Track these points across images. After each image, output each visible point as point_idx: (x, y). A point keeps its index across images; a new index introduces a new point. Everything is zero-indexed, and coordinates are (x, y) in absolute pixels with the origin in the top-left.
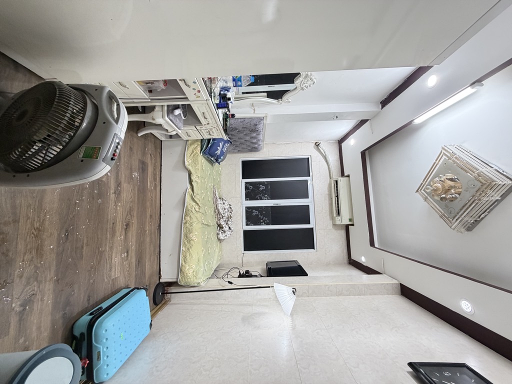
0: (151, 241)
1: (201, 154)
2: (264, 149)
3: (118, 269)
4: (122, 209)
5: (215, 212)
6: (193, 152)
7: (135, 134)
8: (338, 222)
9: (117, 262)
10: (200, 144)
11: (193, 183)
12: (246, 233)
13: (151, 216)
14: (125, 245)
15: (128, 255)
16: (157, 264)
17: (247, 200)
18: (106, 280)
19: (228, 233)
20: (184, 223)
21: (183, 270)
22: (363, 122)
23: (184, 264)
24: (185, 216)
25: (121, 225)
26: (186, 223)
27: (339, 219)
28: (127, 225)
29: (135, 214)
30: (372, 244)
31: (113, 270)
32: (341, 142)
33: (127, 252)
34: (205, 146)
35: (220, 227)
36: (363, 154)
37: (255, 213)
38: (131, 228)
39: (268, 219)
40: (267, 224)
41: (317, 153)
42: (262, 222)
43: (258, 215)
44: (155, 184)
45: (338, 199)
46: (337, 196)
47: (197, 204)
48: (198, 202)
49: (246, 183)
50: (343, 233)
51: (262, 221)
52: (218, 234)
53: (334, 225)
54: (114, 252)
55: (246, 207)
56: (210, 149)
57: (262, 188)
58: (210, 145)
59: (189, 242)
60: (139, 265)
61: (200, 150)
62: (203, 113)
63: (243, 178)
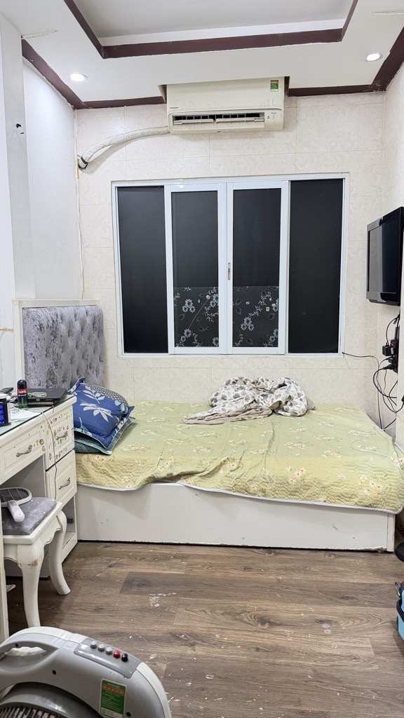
0: (303, 570)
1: (109, 452)
2: (98, 299)
3: (355, 642)
4: (228, 632)
5: (243, 420)
6: (104, 472)
7: (66, 600)
8: (279, 118)
9: (340, 644)
10: (85, 456)
11: (175, 474)
12: (296, 346)
13: (246, 569)
14: (305, 628)
15: (329, 622)
16: (352, 557)
17: (217, 342)
18: (375, 667)
19: (292, 390)
20: (265, 496)
21: (371, 502)
22: (28, 52)
23: (356, 500)
24: (249, 493)
25: (261, 635)
26: (264, 491)
27: (271, 116)
28: (263, 620)
29: (240, 603)
30: (334, 36)
31: (355, 652)
32: (76, 104)
33: (322, 622)
34: (92, 445)
35: (277, 409)
36: (109, 52)
37: (247, 324)
38: (270, 613)
39: (264, 294)
40: (276, 296)
41: (105, 166)
42: (271, 308)
43: (254, 319)
44: (176, 557)
45: (219, 116)
46: (212, 117)
47: (221, 465)
48: (219, 463)
49: (177, 343)
50: (305, 103)
51: (268, 309)
52: (294, 415)
53: (285, 126)
54: (318, 650)
55: (234, 345)
56: (99, 434)
57: (188, 306)
58: (90, 434)
59: (307, 487)
60: (352, 598)
61: (101, 457)
62: (18, 455)
63: (164, 349)
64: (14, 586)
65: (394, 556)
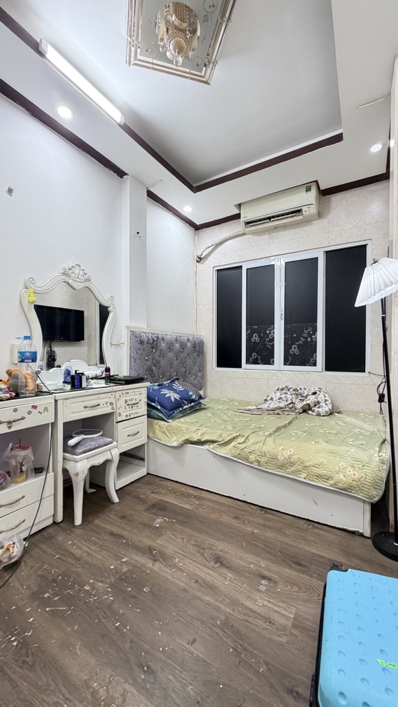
0: (279, 531)
1: (170, 421)
2: (203, 334)
3: (279, 607)
4: (186, 559)
5: (278, 414)
6: (164, 432)
8: (313, 210)
9: (266, 603)
10: (156, 421)
11: (203, 440)
12: (331, 366)
13: (236, 518)
14: (245, 577)
15: (269, 579)
17: (273, 362)
18: (284, 639)
19: (321, 397)
20: (259, 466)
21: (345, 486)
22: (151, 195)
23: (332, 482)
24: (248, 462)
25: (208, 571)
26: (259, 462)
27: (307, 210)
28: (219, 560)
29: (211, 541)
30: (338, 138)
31: (275, 617)
32: (197, 228)
33: (264, 577)
34: (160, 415)
35: (306, 409)
36: (196, 189)
37: (294, 350)
38: (228, 556)
39: (307, 329)
40: (315, 330)
41: (210, 259)
42: (312, 338)
43: (299, 346)
44: (195, 497)
45: (273, 217)
46: (269, 218)
47: (234, 438)
49: (248, 362)
50: (336, 198)
51: (309, 339)
52: (319, 415)
53: (320, 215)
54: (243, 601)
55: (285, 364)
56: (165, 408)
57: (255, 338)
58: (159, 407)
59: (292, 464)
60: (305, 566)
61: (164, 423)
62: (85, 407)
63: (239, 366)
64: (94, 490)
65: (370, 542)
